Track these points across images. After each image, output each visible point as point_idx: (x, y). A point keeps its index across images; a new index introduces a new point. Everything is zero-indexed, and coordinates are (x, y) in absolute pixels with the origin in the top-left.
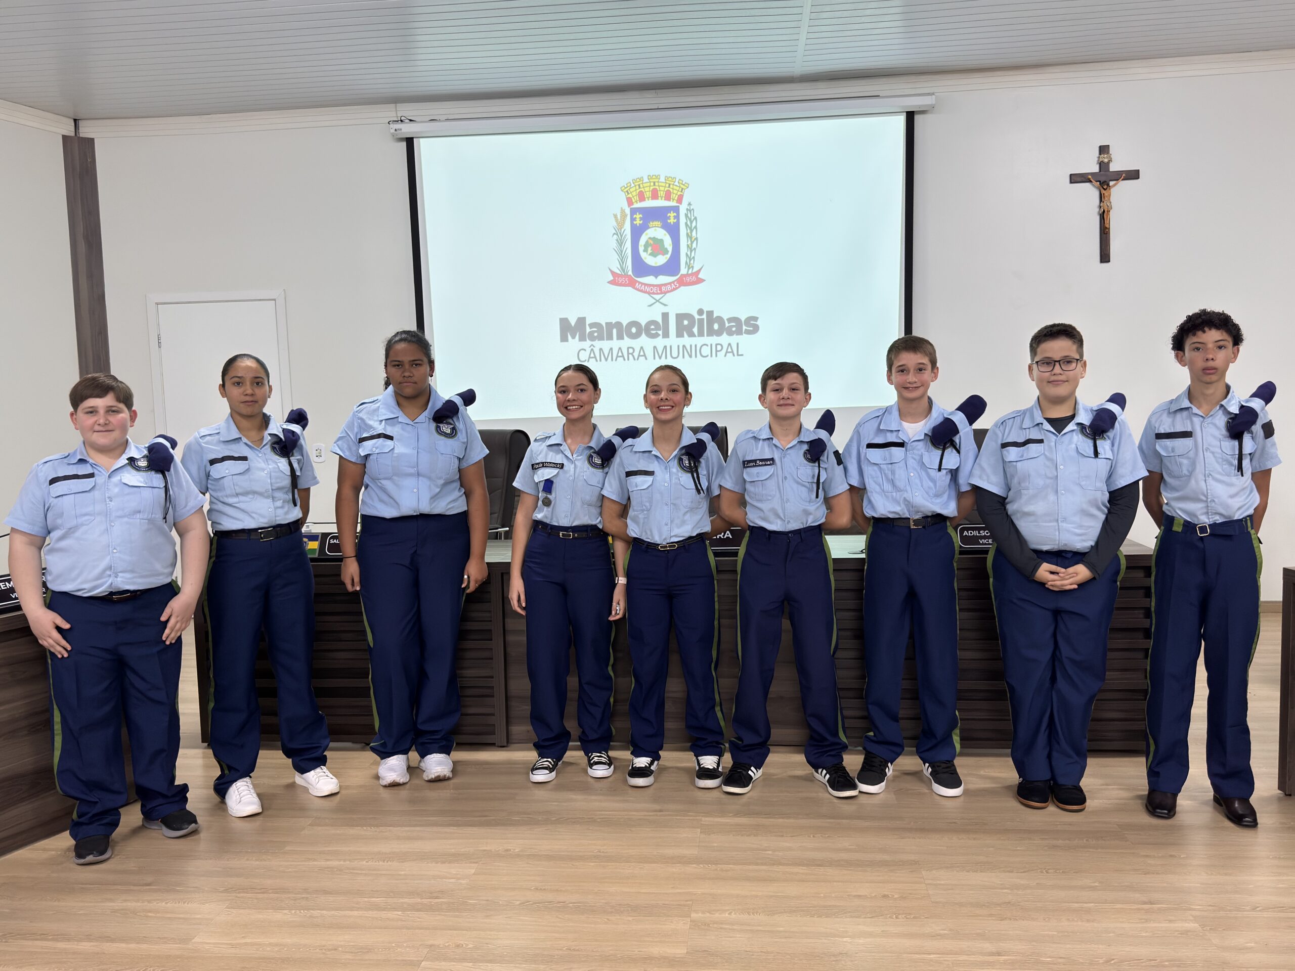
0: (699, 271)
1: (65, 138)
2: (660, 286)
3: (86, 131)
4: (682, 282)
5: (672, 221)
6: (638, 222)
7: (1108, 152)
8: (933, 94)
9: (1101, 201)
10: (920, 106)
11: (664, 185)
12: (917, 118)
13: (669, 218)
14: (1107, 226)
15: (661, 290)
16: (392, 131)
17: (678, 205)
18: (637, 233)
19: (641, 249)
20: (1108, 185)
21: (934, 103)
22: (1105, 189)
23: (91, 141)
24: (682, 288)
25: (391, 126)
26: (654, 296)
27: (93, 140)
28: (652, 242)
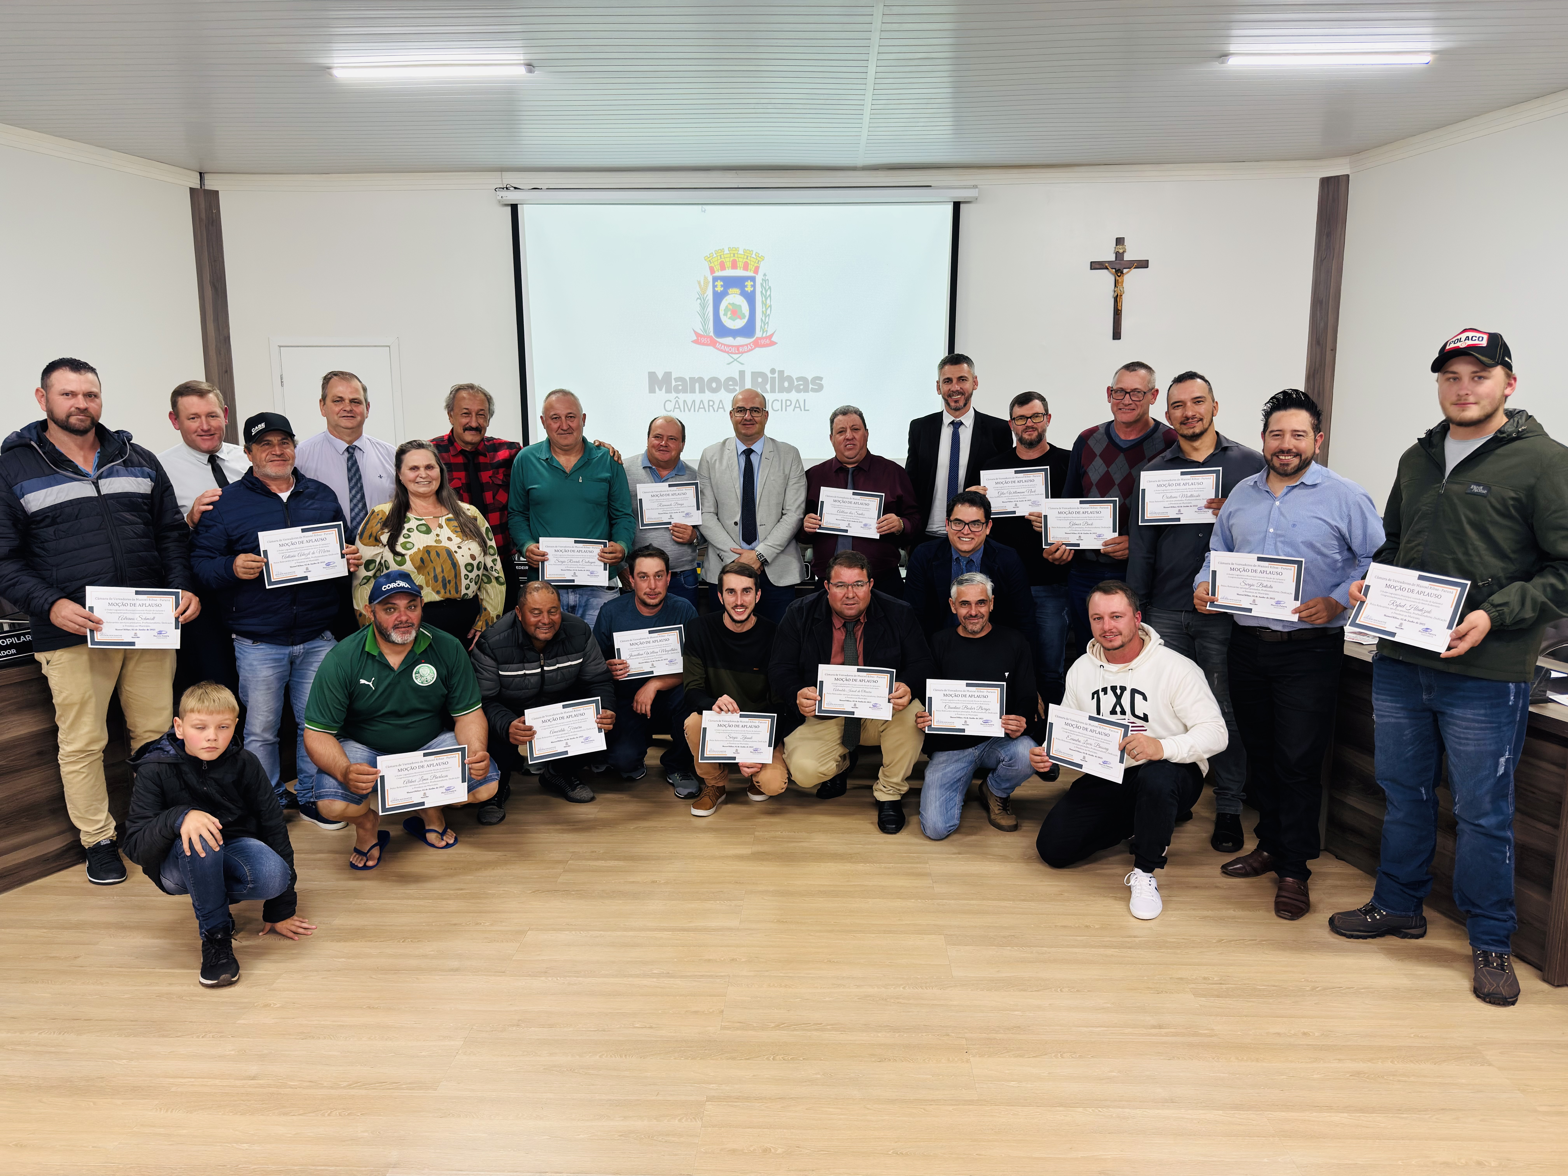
0: (772, 335)
1: (192, 190)
2: (738, 347)
3: (211, 184)
4: (757, 344)
5: (749, 289)
6: (719, 289)
7: (1123, 244)
9: (1115, 286)
10: (965, 198)
11: (743, 256)
12: (963, 207)
13: (746, 286)
14: (1120, 308)
15: (738, 350)
16: (499, 198)
17: (754, 275)
18: (718, 298)
19: (722, 312)
20: (1122, 273)
21: (977, 195)
22: (1119, 276)
23: (216, 193)
24: (757, 349)
25: (498, 193)
26: (733, 356)
27: (217, 192)
28: (731, 307)
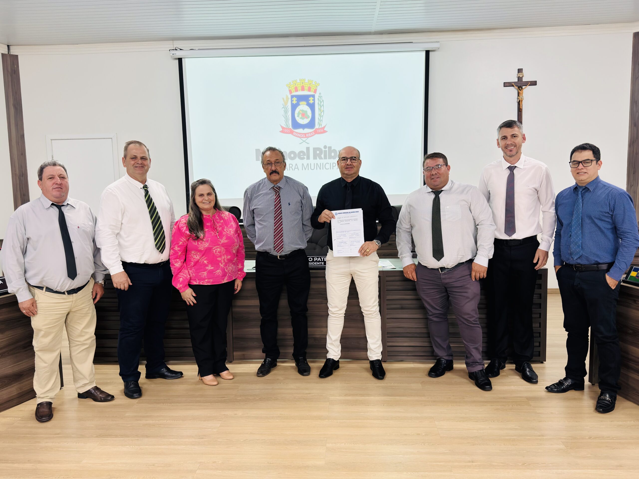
0: (324, 127)
1: (3, 55)
2: (305, 134)
3: (14, 51)
4: (316, 132)
5: (311, 102)
6: (295, 102)
7: (522, 72)
8: (438, 42)
9: (518, 95)
10: (432, 48)
11: (307, 84)
12: (431, 54)
13: (310, 100)
14: (521, 108)
15: (306, 136)
16: (172, 54)
17: (314, 94)
18: (294, 107)
19: (296, 115)
20: (522, 88)
21: (439, 46)
22: (520, 90)
24: (316, 135)
25: (171, 52)
26: (303, 139)
27: (17, 56)
28: (301, 112)
